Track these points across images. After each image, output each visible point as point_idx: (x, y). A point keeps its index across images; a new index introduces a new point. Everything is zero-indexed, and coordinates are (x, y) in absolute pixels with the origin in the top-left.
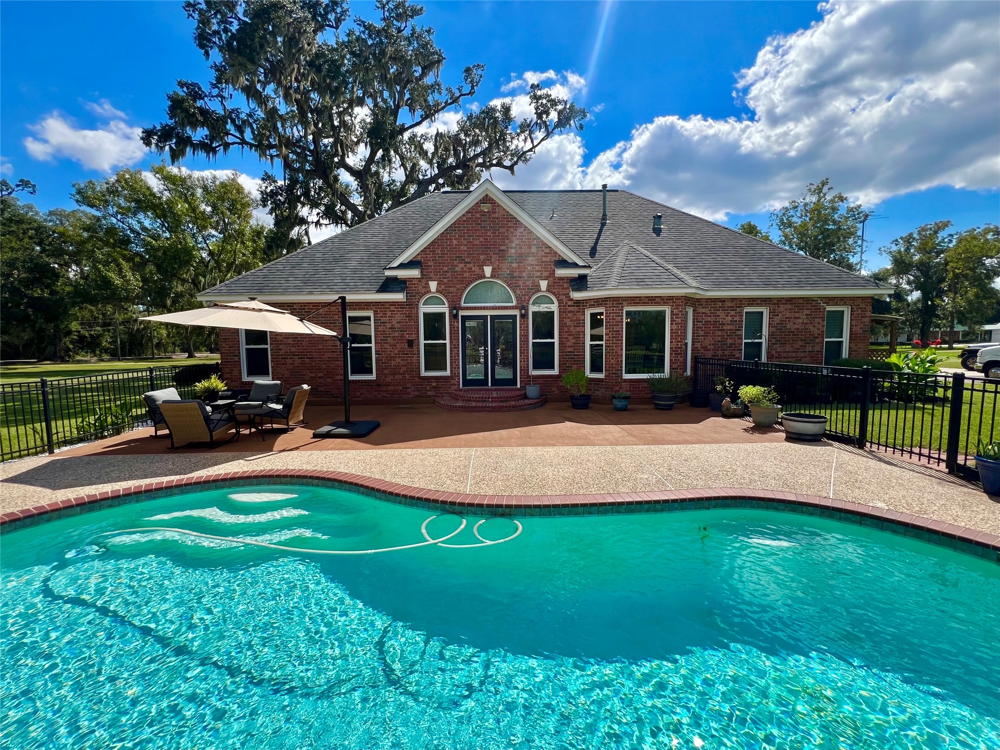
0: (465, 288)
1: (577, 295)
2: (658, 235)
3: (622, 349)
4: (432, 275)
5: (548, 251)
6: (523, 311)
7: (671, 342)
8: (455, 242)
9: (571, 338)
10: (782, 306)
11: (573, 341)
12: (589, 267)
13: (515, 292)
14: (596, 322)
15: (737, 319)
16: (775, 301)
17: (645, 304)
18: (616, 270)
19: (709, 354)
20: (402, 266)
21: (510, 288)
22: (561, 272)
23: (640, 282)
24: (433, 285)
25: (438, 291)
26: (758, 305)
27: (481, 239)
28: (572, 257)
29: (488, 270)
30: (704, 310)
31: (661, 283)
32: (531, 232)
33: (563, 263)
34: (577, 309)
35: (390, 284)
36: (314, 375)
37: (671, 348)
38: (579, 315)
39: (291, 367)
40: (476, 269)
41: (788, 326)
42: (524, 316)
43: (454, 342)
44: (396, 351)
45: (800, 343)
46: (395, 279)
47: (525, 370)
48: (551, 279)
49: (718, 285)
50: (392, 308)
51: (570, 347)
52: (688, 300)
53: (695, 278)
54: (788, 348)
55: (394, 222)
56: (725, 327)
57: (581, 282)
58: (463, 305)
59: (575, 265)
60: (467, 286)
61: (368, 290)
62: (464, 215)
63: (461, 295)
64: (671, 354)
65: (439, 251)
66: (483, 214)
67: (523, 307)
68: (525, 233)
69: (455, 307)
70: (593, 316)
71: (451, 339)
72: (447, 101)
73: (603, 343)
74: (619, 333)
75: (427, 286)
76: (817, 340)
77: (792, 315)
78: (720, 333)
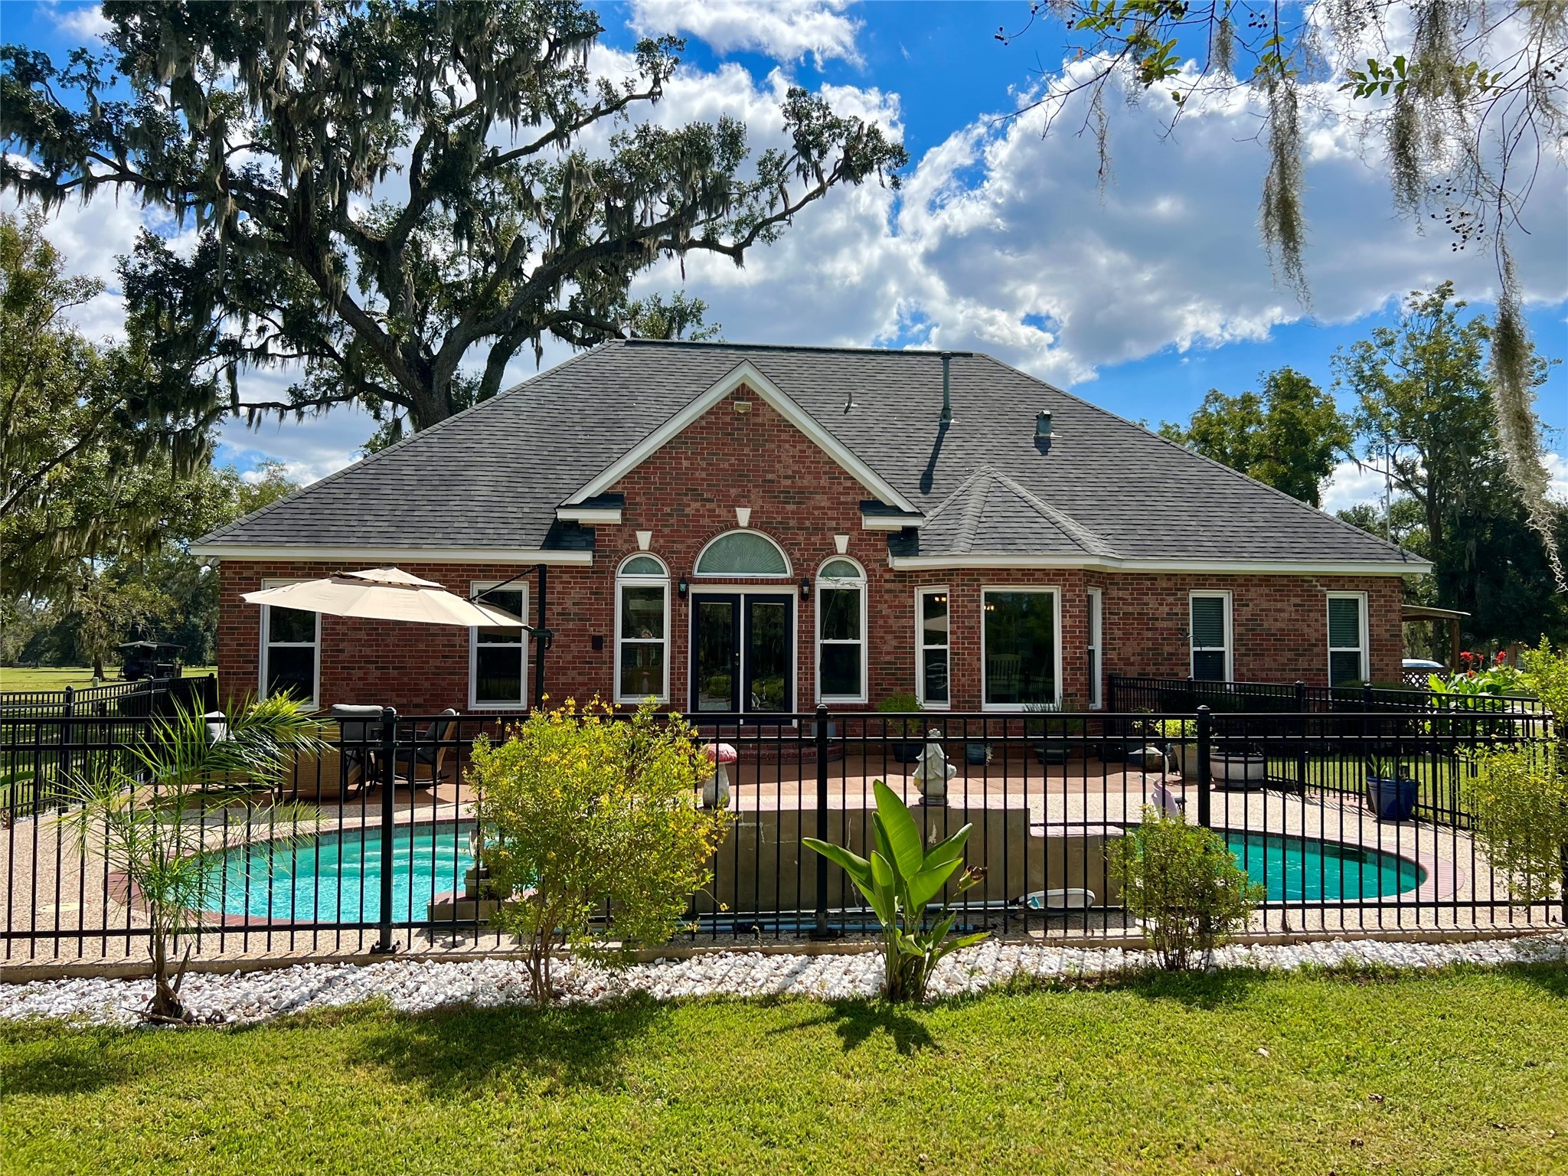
0: (702, 545)
1: (900, 563)
2: (1045, 453)
3: (979, 659)
4: (642, 520)
5: (849, 484)
6: (806, 589)
7: (1064, 648)
8: (685, 463)
9: (889, 637)
10: (1253, 589)
11: (894, 643)
12: (921, 515)
13: (790, 554)
14: (933, 608)
15: (1178, 609)
16: (1241, 581)
17: (1017, 581)
18: (968, 521)
19: (1133, 672)
20: (590, 503)
21: (783, 546)
22: (871, 523)
23: (1008, 544)
24: (644, 538)
25: (652, 549)
26: (1212, 586)
27: (733, 460)
28: (891, 497)
29: (743, 515)
30: (1121, 594)
31: (1043, 548)
32: (820, 451)
33: (876, 507)
34: (898, 586)
35: (561, 535)
36: (405, 701)
37: (1064, 659)
38: (903, 597)
39: (360, 685)
40: (722, 512)
41: (1266, 625)
42: (806, 598)
43: (679, 642)
44: (569, 658)
45: (1290, 655)
46: (573, 524)
47: (807, 695)
48: (855, 533)
49: (1141, 550)
50: (566, 577)
51: (888, 653)
52: (1091, 576)
53: (1105, 536)
54: (1268, 662)
55: (541, 406)
56: (1160, 624)
57: (906, 541)
58: (696, 574)
59: (896, 511)
60: (706, 541)
61: (523, 545)
62: (702, 418)
63: (694, 558)
64: (1064, 669)
65: (655, 479)
66: (738, 417)
67: (805, 583)
68: (809, 452)
69: (682, 579)
70: (928, 599)
71: (673, 636)
72: (597, 107)
73: (947, 647)
74: (974, 630)
75: (632, 540)
76: (1316, 650)
77: (1272, 605)
78: (1150, 634)
